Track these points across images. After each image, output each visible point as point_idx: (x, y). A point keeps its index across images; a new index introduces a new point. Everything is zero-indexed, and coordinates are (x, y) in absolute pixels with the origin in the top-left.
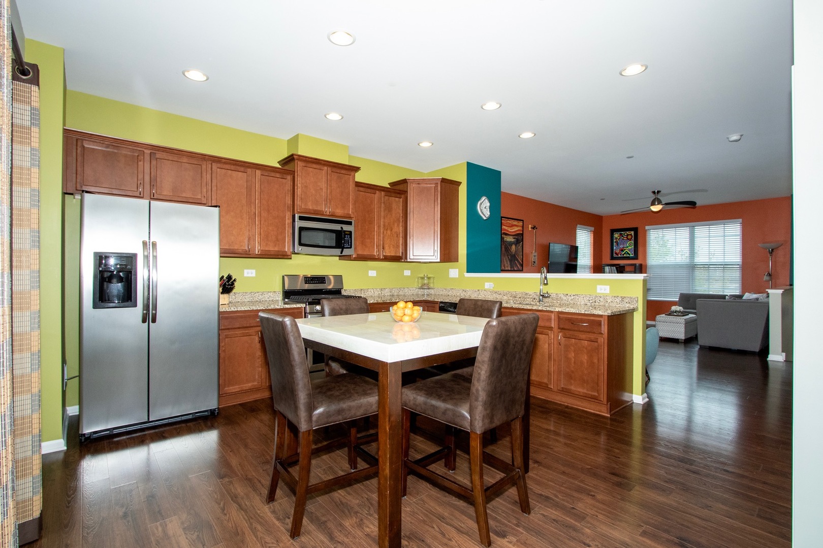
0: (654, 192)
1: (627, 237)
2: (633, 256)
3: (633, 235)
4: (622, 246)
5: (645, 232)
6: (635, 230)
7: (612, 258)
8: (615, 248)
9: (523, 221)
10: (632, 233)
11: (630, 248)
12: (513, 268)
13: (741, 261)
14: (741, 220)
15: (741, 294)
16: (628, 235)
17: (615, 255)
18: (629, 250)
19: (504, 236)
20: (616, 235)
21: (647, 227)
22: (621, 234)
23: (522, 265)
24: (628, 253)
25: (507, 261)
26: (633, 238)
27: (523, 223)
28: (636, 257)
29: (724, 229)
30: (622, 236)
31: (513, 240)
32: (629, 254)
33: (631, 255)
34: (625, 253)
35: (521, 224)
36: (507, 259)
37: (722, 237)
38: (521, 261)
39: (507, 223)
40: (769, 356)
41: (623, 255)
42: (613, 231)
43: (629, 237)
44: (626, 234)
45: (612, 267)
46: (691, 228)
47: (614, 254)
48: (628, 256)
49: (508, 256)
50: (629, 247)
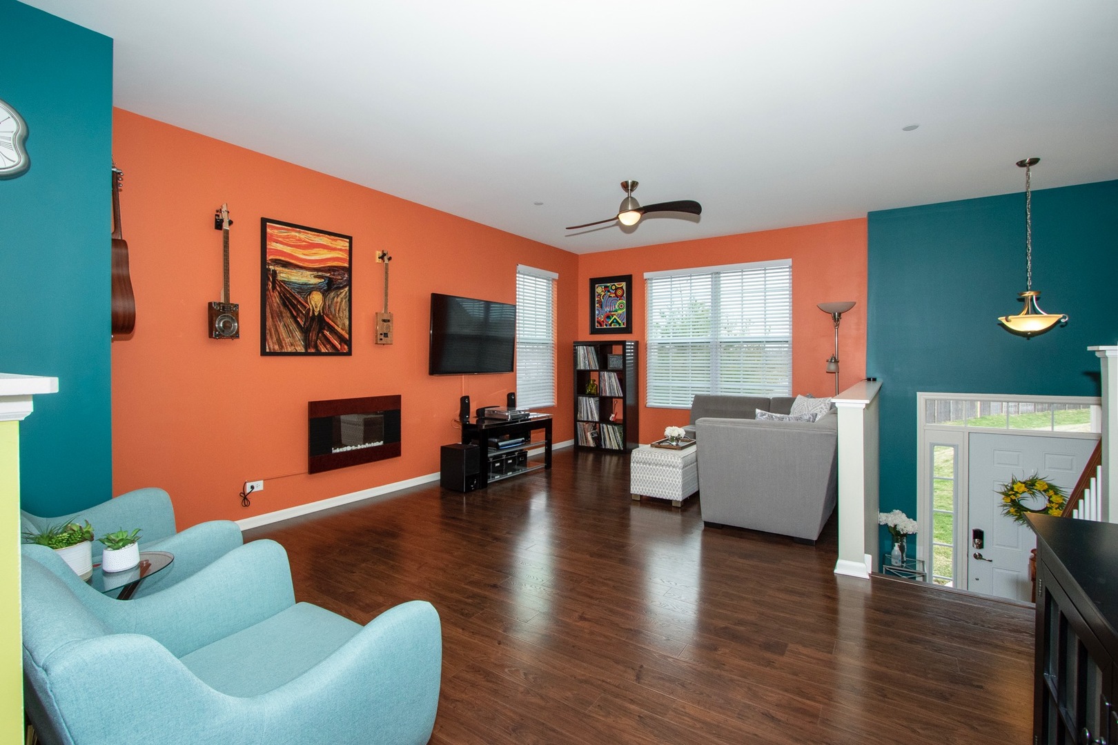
0: (625, 186)
1: (615, 293)
2: (625, 326)
3: (624, 288)
4: (607, 309)
5: (644, 282)
6: (628, 279)
7: (594, 331)
8: (597, 312)
9: (350, 238)
10: (624, 284)
11: (620, 312)
12: (316, 347)
13: (791, 335)
14: (790, 261)
15: (791, 396)
16: (616, 289)
17: (597, 326)
18: (619, 316)
19: (278, 269)
20: (599, 289)
21: (646, 275)
22: (606, 287)
23: (348, 342)
24: (617, 322)
25: (290, 333)
26: (625, 295)
27: (351, 243)
28: (628, 330)
29: (765, 277)
30: (609, 291)
31: (314, 281)
32: (619, 324)
33: (622, 326)
34: (613, 322)
35: (344, 244)
36: (293, 326)
37: (761, 292)
38: (343, 333)
39: (288, 237)
40: (839, 562)
41: (610, 325)
42: (594, 282)
43: (619, 292)
44: (614, 287)
45: (590, 348)
46: (714, 276)
47: (596, 324)
48: (618, 326)
49: (295, 318)
50: (618, 310)
